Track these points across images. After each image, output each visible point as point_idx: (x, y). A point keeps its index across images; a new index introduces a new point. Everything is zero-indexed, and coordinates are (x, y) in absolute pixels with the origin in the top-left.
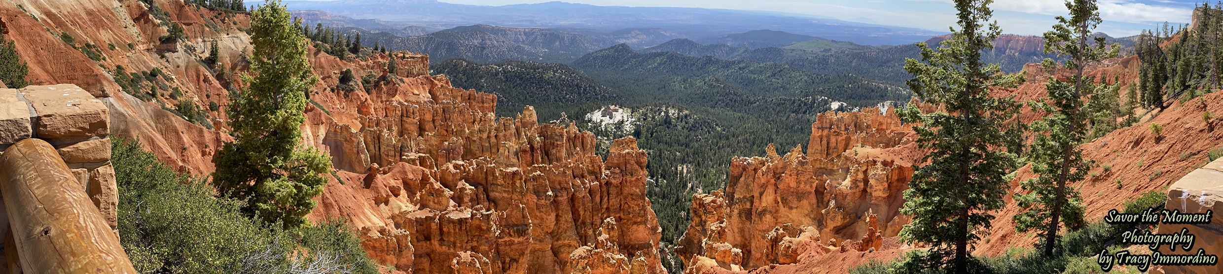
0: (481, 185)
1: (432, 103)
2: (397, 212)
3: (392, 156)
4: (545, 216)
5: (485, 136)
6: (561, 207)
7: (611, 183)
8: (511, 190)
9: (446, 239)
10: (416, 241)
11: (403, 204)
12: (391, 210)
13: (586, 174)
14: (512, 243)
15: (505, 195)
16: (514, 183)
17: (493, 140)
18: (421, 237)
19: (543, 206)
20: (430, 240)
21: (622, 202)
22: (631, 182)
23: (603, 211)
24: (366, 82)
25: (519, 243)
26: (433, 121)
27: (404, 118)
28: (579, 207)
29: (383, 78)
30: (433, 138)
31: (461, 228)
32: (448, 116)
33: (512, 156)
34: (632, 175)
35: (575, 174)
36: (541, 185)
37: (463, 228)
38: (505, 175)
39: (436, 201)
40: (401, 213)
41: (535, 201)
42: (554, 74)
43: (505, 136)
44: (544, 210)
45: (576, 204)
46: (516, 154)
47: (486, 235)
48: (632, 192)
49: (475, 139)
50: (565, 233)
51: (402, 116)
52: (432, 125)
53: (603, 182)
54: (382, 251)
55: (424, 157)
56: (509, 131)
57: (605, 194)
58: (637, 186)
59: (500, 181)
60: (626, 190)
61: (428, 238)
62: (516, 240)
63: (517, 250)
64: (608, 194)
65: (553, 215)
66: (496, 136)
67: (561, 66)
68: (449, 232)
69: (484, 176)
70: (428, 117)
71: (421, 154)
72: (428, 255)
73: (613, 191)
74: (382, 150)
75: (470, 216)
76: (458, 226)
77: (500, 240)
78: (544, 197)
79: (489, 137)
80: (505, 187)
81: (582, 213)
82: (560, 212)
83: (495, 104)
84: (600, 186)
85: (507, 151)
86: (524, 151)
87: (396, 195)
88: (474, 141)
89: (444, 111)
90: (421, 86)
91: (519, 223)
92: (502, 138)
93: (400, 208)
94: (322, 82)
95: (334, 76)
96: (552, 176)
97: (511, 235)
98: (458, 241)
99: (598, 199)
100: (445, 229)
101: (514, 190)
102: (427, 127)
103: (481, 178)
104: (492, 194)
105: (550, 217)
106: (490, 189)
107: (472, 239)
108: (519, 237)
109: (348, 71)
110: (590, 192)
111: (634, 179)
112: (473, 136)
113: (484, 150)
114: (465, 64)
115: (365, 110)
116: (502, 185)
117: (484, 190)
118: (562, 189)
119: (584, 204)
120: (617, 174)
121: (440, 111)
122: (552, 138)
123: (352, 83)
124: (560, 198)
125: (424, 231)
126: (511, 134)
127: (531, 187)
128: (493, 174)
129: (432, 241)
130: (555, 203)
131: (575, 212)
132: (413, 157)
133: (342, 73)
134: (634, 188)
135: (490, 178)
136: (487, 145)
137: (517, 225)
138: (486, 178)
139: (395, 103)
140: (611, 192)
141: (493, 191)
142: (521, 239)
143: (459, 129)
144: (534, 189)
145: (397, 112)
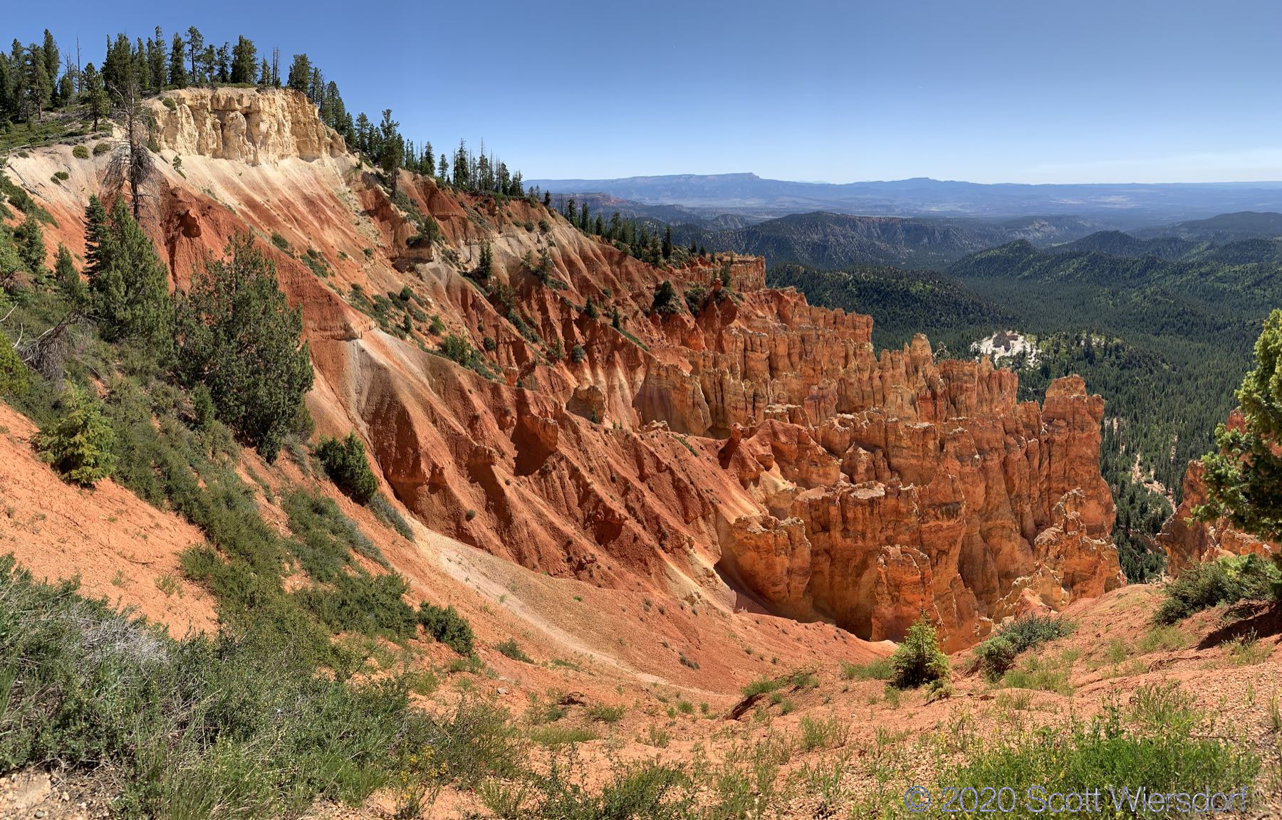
0: (879, 447)
1: (785, 329)
2: (773, 492)
3: (742, 409)
4: (971, 489)
5: (866, 376)
6: (991, 475)
7: (1054, 441)
8: (921, 454)
9: (851, 529)
10: (811, 533)
11: (776, 479)
12: (765, 490)
13: (1021, 428)
14: (940, 529)
15: (914, 461)
16: (925, 445)
17: (877, 382)
18: (817, 527)
19: (967, 475)
20: (829, 531)
21: (1067, 468)
22: (1080, 439)
23: (1042, 479)
24: (692, 299)
25: (949, 528)
26: (789, 355)
27: (749, 353)
28: (1014, 474)
29: (716, 294)
30: (794, 381)
31: (872, 511)
32: (808, 348)
33: (907, 405)
34: (1082, 430)
35: (1007, 428)
36: (964, 446)
37: (876, 511)
38: (913, 434)
39: (821, 472)
40: (780, 493)
41: (958, 468)
42: (924, 286)
43: (893, 376)
44: (970, 480)
45: (1010, 470)
46: (913, 402)
47: (906, 520)
48: (1082, 454)
49: (852, 380)
50: (997, 510)
51: (745, 349)
52: (787, 361)
53: (1043, 438)
54: (768, 552)
55: (794, 410)
56: (898, 370)
57: (1046, 455)
58: (1089, 446)
59: (906, 442)
60: (1074, 451)
61: (826, 528)
62: (945, 524)
63: (946, 538)
64: (1050, 456)
65: (982, 487)
66: (880, 377)
67: (932, 275)
68: (855, 519)
69: (882, 434)
70: (782, 350)
71: (790, 406)
72: (827, 551)
73: (1057, 451)
74: (727, 400)
75: (883, 493)
76: (868, 509)
77: (924, 526)
78: (969, 463)
79: (871, 378)
80: (913, 451)
81: (1017, 482)
82: (990, 481)
83: (871, 330)
84: (1040, 445)
85: (899, 398)
86: (924, 399)
87: (768, 468)
88: (851, 384)
89: (803, 340)
90: (766, 306)
91: (948, 501)
92: (889, 380)
93: (776, 487)
94: (633, 303)
95: (647, 293)
96: (977, 432)
97: (937, 518)
98: (869, 531)
99: (1036, 463)
100: (850, 515)
101: (925, 454)
102: (781, 365)
103: (878, 437)
104: (894, 461)
105: (978, 489)
106: (891, 453)
107: (887, 526)
108: (949, 519)
109: (667, 285)
110: (1026, 454)
111: (1085, 435)
112: (849, 376)
113: (866, 397)
114: (802, 269)
115: (694, 341)
116: (908, 448)
117: (884, 455)
118: (991, 450)
119: (1019, 470)
120: (1062, 427)
121: (798, 340)
122: (959, 379)
123: (672, 302)
124: (989, 463)
125: (820, 517)
126: (901, 374)
127: (952, 450)
128: (896, 431)
129: (832, 532)
130: (984, 470)
131: (1009, 480)
132: (780, 411)
133: (658, 288)
134: (1084, 449)
135: (892, 438)
136: (869, 389)
137: (945, 504)
138: (886, 439)
139: (734, 331)
140: (1053, 453)
141: (897, 456)
142: (952, 522)
143: (831, 367)
144: (956, 452)
145: (739, 344)
